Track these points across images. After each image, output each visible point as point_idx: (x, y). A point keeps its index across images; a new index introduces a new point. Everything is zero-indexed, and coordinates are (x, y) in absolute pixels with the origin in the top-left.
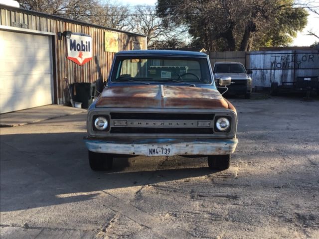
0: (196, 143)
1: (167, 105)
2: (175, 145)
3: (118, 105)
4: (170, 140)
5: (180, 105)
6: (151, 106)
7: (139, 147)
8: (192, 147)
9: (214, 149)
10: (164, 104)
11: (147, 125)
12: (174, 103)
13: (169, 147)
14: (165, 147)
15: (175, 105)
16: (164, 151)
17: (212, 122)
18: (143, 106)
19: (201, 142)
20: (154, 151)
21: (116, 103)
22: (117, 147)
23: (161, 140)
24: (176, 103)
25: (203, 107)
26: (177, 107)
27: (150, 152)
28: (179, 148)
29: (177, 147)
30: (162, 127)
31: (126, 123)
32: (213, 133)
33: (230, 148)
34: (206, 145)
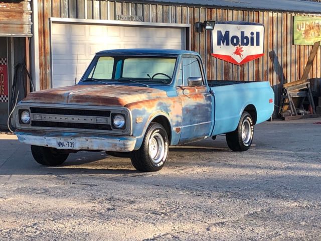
0: (94, 138)
1: (71, 101)
2: (77, 139)
3: (37, 101)
4: (73, 134)
5: (82, 101)
6: (58, 102)
7: (49, 140)
8: (91, 142)
9: (110, 145)
10: (69, 101)
11: (56, 120)
12: (77, 99)
13: (73, 141)
14: (70, 140)
15: (78, 101)
16: (70, 144)
17: (109, 119)
18: (53, 102)
19: (98, 138)
20: (62, 144)
21: (35, 99)
22: (35, 139)
23: (66, 134)
24: (79, 100)
25: (101, 104)
26: (79, 104)
27: (58, 144)
28: (81, 142)
29: (79, 141)
30: (67, 121)
31: (41, 117)
32: (111, 130)
33: (124, 145)
34: (103, 141)
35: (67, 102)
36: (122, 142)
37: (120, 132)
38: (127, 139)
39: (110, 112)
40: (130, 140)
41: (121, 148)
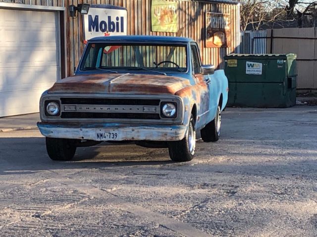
0: (142, 128)
1: (113, 91)
2: (121, 130)
3: (69, 91)
4: (117, 124)
5: (126, 90)
6: (98, 92)
7: (87, 132)
8: (138, 132)
9: (160, 134)
10: (111, 90)
11: (95, 110)
12: (120, 89)
13: (116, 131)
14: (112, 131)
15: (121, 91)
16: (112, 136)
17: (158, 108)
18: (91, 92)
19: (146, 127)
20: (101, 135)
21: (66, 89)
22: (67, 131)
23: (108, 125)
24: (123, 89)
25: (149, 93)
26: (123, 93)
27: (98, 136)
28: (125, 133)
29: (123, 132)
30: (108, 111)
31: (76, 108)
32: (159, 119)
33: (176, 133)
34: (152, 130)
35: (109, 91)
36: (174, 131)
37: (170, 121)
38: (179, 128)
39: (159, 100)
40: (182, 129)
41: (172, 137)
